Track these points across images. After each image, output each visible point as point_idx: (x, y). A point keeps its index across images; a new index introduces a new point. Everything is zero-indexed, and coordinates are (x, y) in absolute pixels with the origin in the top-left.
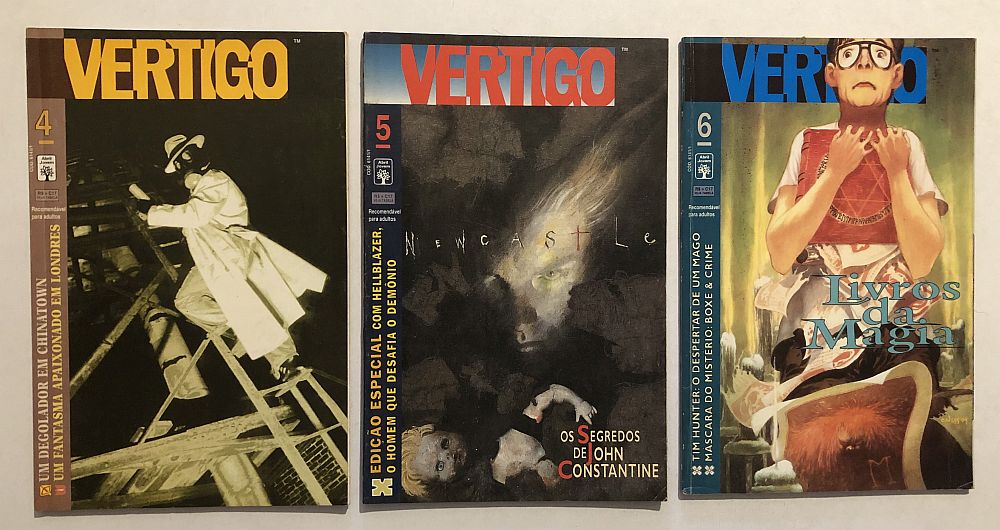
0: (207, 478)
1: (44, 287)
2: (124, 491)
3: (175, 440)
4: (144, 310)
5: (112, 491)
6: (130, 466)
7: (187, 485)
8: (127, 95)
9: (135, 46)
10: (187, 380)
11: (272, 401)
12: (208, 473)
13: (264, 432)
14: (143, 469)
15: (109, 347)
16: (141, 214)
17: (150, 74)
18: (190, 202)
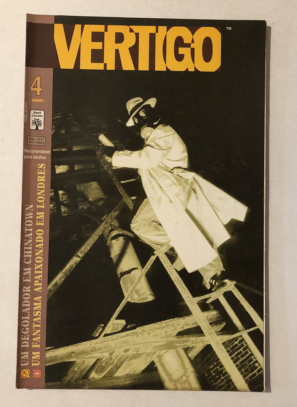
0: (151, 368)
1: (31, 212)
2: (86, 376)
3: (127, 335)
4: (107, 231)
5: (76, 376)
6: (91, 356)
7: (136, 373)
8: (99, 66)
9: (106, 30)
10: (138, 287)
11: (204, 307)
12: (153, 363)
13: (197, 331)
14: (102, 359)
15: (79, 259)
16: (107, 158)
17: (117, 51)
18: (144, 149)
